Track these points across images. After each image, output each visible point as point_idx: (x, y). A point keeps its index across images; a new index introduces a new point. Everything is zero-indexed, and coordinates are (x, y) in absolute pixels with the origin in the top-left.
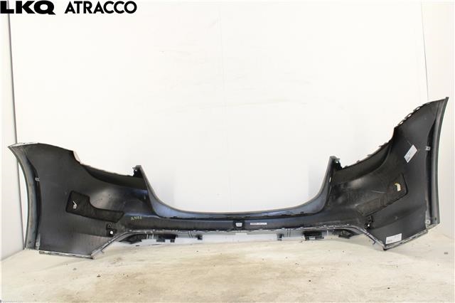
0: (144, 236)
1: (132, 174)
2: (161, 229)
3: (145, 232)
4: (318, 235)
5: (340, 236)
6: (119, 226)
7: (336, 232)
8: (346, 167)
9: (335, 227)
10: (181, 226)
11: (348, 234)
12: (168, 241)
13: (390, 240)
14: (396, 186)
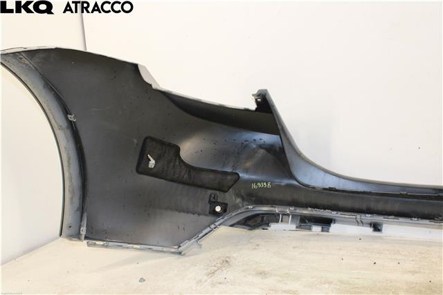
0: (274, 218)
1: (252, 106)
2: (305, 206)
3: (277, 210)
6: (230, 197)
10: (342, 203)
12: (317, 229)
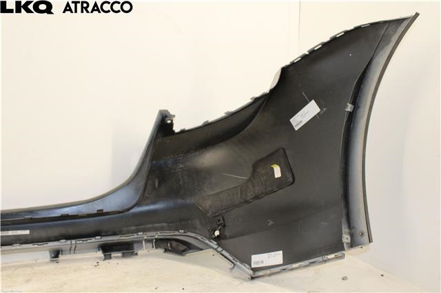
4: (127, 249)
5: (166, 250)
7: (159, 243)
8: (183, 132)
9: (158, 235)
11: (182, 247)
13: (259, 260)
14: (273, 169)
